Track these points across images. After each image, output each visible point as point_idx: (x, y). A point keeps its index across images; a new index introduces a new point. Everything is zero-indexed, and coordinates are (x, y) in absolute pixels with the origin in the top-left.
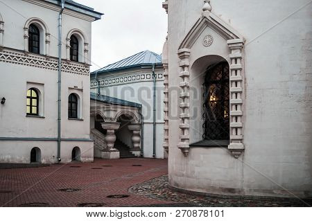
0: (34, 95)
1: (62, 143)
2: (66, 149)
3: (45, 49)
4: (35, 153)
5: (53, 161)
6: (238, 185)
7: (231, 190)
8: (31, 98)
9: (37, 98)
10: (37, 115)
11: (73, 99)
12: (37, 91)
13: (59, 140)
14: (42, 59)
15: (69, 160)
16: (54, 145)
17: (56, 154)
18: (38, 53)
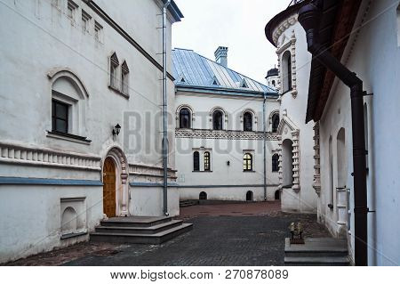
0: (249, 157)
1: (268, 188)
2: (271, 192)
4: (249, 195)
5: (262, 200)
6: (298, 208)
7: (295, 210)
8: (247, 160)
9: (251, 159)
10: (251, 170)
11: (275, 158)
12: (251, 156)
13: (265, 186)
14: (253, 134)
15: (274, 199)
16: (262, 189)
17: (263, 195)
18: (251, 130)
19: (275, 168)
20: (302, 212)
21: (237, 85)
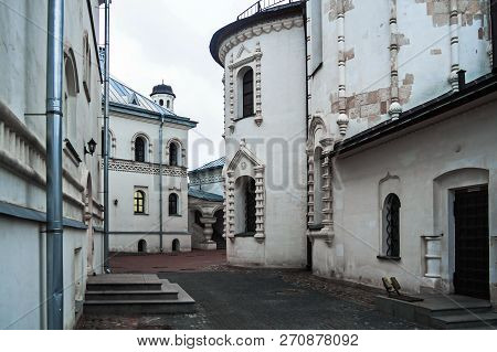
0: (140, 196)
1: (164, 236)
2: (168, 241)
3: (149, 158)
4: (141, 244)
5: (156, 251)
6: (261, 261)
7: (257, 264)
8: (138, 199)
9: (143, 199)
10: (143, 213)
11: (173, 199)
12: (142, 193)
13: (161, 233)
14: (147, 166)
15: (171, 251)
16: (157, 237)
17: (159, 245)
18: (143, 161)
19: (173, 211)
20: (267, 266)
21: (125, 100)
